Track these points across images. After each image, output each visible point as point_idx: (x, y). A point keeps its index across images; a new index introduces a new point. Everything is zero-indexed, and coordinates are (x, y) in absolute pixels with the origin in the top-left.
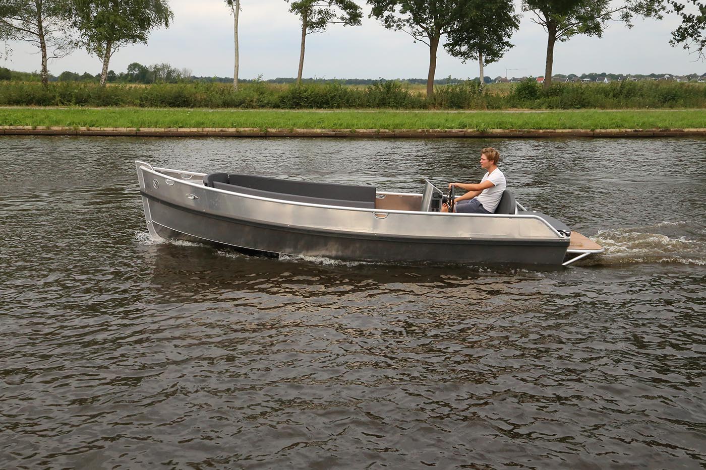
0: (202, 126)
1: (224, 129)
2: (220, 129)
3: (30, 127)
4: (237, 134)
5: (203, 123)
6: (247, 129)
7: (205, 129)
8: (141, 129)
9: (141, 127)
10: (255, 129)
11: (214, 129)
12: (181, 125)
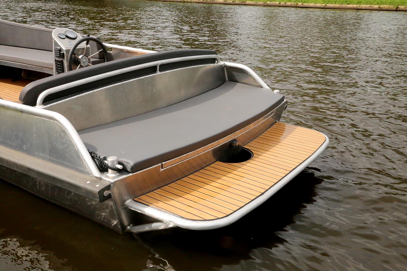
0: (360, 4)
1: (372, 6)
2: (369, 6)
3: (278, 3)
4: (380, 9)
5: (361, 2)
6: (385, 6)
7: (361, 6)
8: (327, 5)
9: (327, 4)
10: (390, 6)
11: (366, 6)
12: (348, 3)
